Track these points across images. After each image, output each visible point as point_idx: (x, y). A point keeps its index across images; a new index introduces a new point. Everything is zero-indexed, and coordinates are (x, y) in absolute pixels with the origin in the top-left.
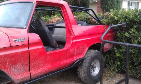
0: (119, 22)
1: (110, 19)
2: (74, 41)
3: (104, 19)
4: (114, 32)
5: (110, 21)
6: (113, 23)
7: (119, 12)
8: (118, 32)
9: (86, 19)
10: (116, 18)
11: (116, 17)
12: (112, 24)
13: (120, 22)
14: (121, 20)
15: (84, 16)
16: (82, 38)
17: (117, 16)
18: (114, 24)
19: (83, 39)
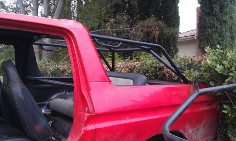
0: (227, 80)
1: (206, 71)
2: (91, 127)
3: (192, 70)
4: (218, 103)
5: (207, 75)
6: (212, 80)
7: (226, 54)
8: (226, 105)
9: (156, 68)
10: (219, 68)
11: (218, 66)
12: (211, 83)
13: (230, 78)
14: (231, 74)
15: (151, 61)
16: (121, 119)
17: (221, 64)
18: (216, 84)
19: (123, 122)
